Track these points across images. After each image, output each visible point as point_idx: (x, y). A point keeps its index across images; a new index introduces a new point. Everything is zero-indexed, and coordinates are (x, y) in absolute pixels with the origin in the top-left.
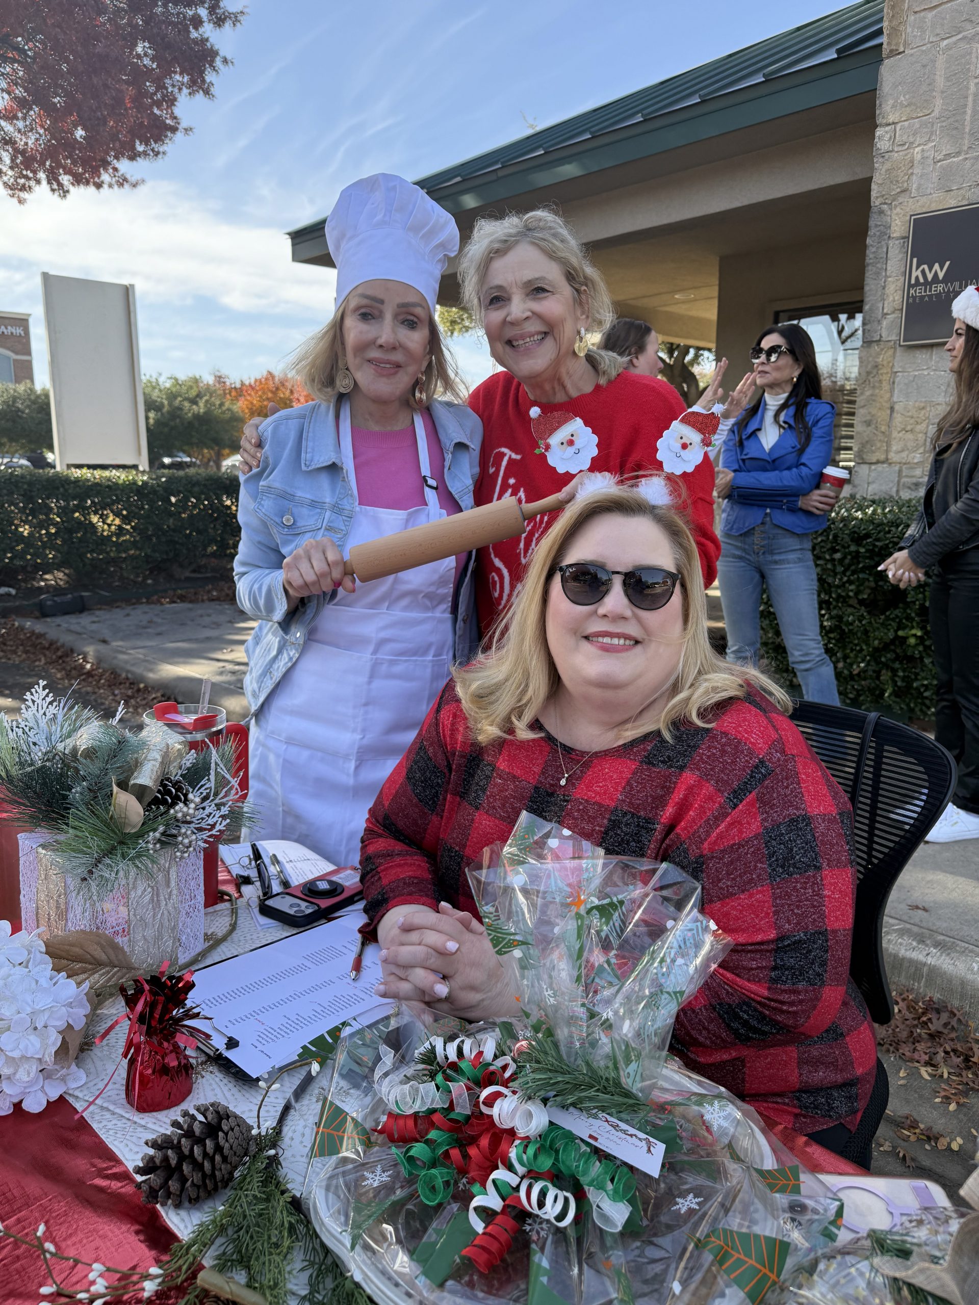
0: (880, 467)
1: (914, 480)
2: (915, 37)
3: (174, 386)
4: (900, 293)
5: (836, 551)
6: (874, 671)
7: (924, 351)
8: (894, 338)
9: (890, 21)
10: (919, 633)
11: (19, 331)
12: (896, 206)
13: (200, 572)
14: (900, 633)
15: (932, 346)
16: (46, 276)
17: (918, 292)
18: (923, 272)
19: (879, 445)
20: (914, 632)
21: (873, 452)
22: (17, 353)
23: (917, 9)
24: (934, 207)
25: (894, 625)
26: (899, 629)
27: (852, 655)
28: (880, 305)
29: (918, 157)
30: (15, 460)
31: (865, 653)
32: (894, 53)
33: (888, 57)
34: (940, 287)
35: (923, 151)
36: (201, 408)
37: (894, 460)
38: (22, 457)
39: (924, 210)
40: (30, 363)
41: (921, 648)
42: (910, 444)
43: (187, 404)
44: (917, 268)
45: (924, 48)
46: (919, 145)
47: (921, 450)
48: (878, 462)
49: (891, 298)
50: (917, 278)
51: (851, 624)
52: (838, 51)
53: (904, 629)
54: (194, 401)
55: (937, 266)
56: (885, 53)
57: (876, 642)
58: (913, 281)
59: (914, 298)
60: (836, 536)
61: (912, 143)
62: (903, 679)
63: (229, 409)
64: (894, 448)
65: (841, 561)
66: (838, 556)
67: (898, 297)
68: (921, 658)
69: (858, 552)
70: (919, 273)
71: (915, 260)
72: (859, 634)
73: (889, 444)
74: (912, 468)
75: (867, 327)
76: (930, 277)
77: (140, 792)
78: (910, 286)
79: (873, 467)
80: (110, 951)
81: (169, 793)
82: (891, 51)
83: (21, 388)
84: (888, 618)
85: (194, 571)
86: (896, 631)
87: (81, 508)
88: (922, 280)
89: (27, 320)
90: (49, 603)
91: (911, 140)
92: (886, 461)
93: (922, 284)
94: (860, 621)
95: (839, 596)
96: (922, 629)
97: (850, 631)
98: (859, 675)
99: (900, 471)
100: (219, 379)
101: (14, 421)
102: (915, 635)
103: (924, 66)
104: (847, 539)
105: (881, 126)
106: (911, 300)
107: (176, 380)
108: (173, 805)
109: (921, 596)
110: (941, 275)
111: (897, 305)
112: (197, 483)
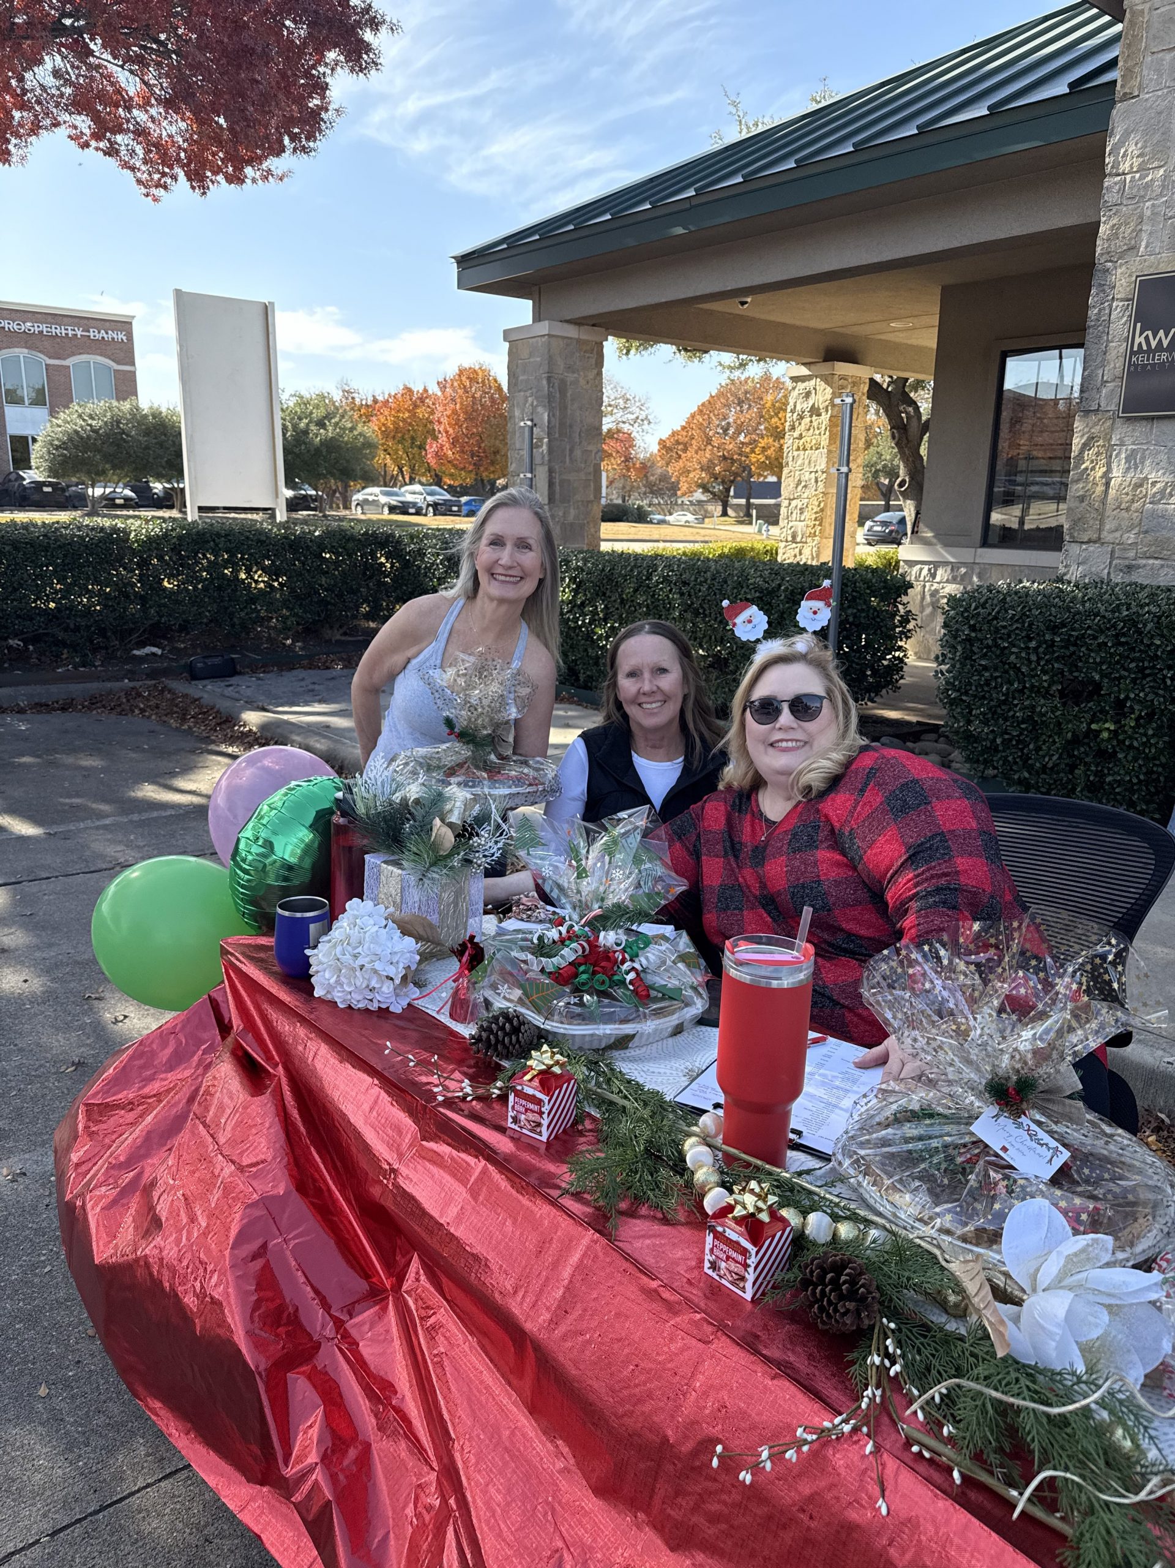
0: (1092, 548)
1: (1127, 562)
2: (1151, 80)
3: (298, 404)
4: (1122, 359)
5: (1031, 639)
6: (1067, 765)
7: (1144, 423)
8: (1113, 407)
9: (1125, 61)
10: (1112, 728)
11: (121, 336)
12: (1121, 265)
13: (351, 635)
14: (1094, 726)
15: (1153, 418)
16: (178, 293)
17: (1141, 359)
18: (1147, 338)
19: (1091, 522)
20: (1107, 725)
21: (1085, 530)
22: (118, 363)
23: (1155, 50)
24: (1163, 267)
25: (1088, 716)
26: (1092, 722)
27: (1044, 747)
28: (1100, 372)
29: (1148, 213)
30: (118, 490)
31: (1058, 745)
32: (1127, 97)
33: (1120, 102)
34: (1164, 356)
35: (1153, 205)
36: (330, 432)
37: (1107, 540)
38: (125, 486)
39: (1152, 271)
40: (134, 373)
41: (1115, 743)
42: (1125, 524)
43: (313, 427)
44: (1140, 335)
45: (1160, 93)
46: (1149, 200)
47: (1136, 531)
48: (1089, 542)
49: (1112, 365)
50: (1140, 344)
51: (1044, 715)
52: (1071, 85)
53: (1098, 722)
54: (321, 424)
55: (1161, 333)
56: (1117, 96)
57: (1070, 735)
58: (1135, 349)
59: (1136, 366)
60: (1031, 624)
61: (1143, 197)
62: (1096, 774)
63: (360, 434)
64: (1107, 527)
65: (1036, 649)
66: (1033, 644)
67: (1119, 364)
68: (1115, 752)
69: (1053, 641)
70: (1142, 339)
71: (1139, 325)
72: (1052, 726)
73: (1102, 523)
74: (1125, 549)
75: (1085, 395)
76: (1154, 344)
77: (451, 825)
78: (1132, 353)
79: (1084, 547)
80: (428, 930)
81: (467, 830)
82: (1125, 94)
83: (126, 406)
84: (1081, 711)
85: (345, 634)
86: (1089, 724)
87: (231, 562)
88: (1145, 348)
89: (131, 323)
90: (199, 665)
91: (1142, 193)
92: (1098, 540)
93: (1145, 352)
94: (1053, 712)
95: (1033, 686)
96: (1115, 723)
97: (1043, 722)
98: (1052, 768)
99: (1113, 552)
100: (347, 393)
101: (118, 446)
102: (1108, 729)
103: (1160, 113)
104: (1043, 627)
105: (1110, 175)
106: (1132, 369)
107: (302, 397)
108: (470, 839)
109: (1116, 689)
110: (1165, 343)
111: (1118, 372)
112: (352, 538)
